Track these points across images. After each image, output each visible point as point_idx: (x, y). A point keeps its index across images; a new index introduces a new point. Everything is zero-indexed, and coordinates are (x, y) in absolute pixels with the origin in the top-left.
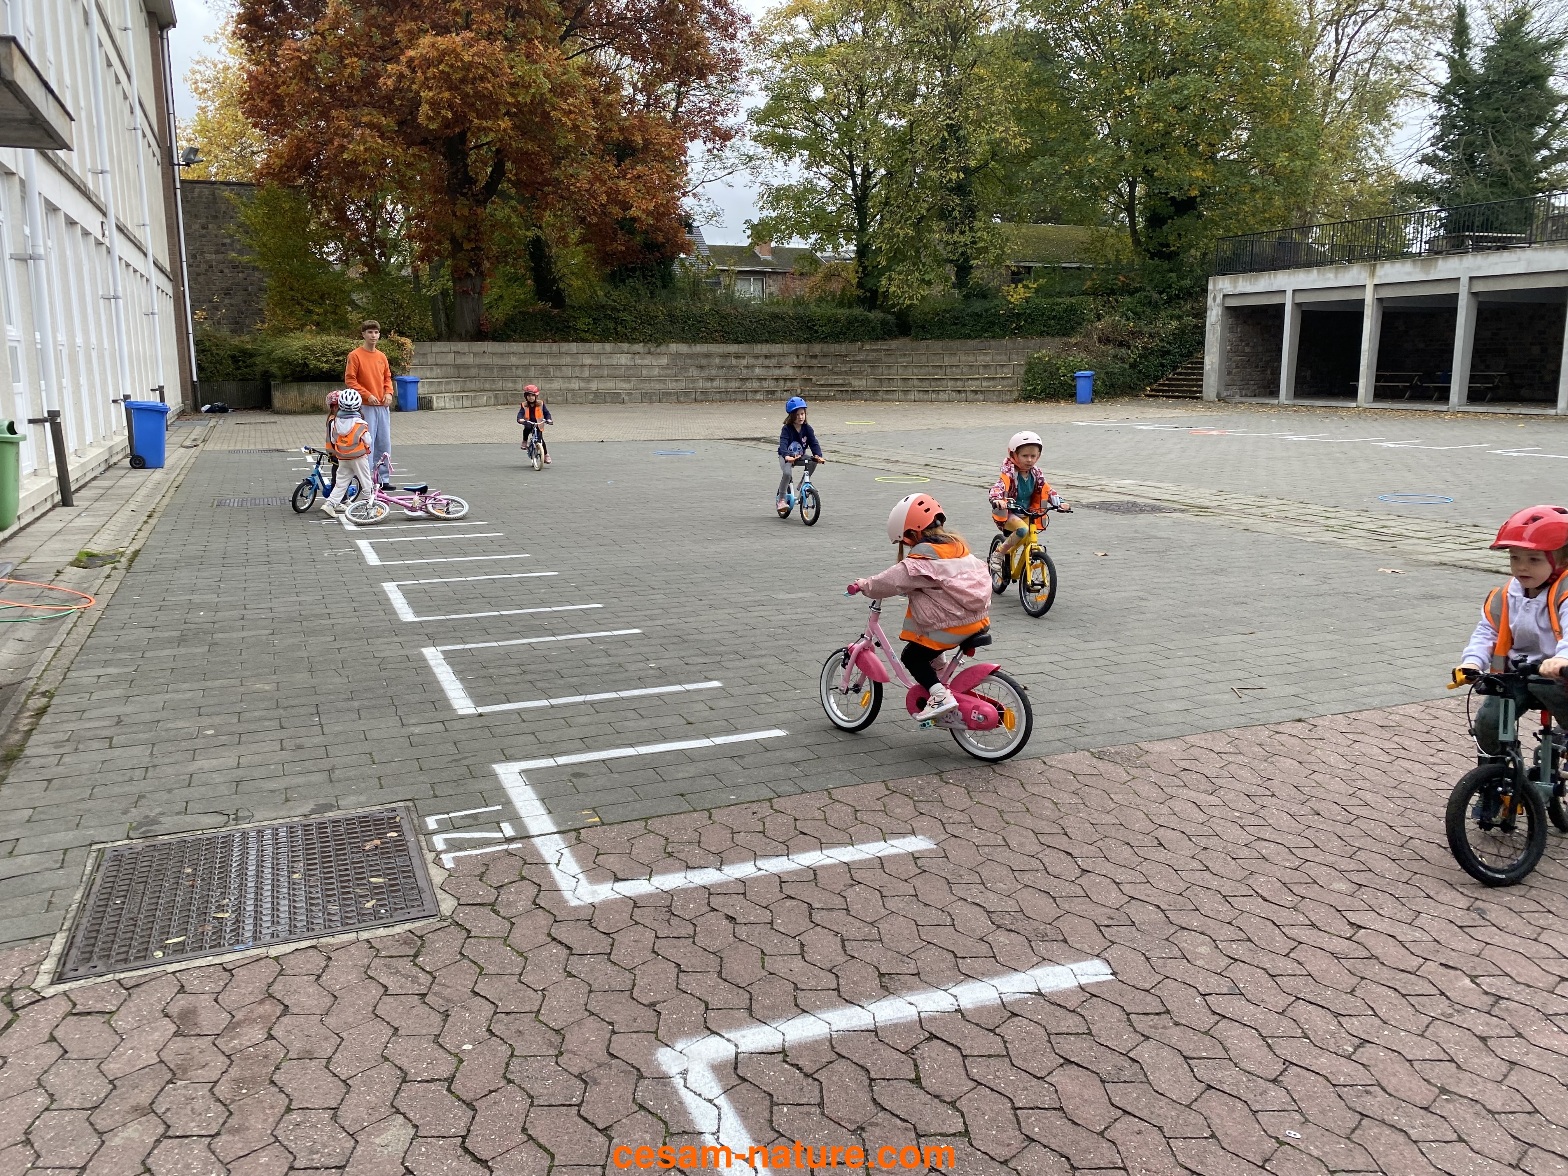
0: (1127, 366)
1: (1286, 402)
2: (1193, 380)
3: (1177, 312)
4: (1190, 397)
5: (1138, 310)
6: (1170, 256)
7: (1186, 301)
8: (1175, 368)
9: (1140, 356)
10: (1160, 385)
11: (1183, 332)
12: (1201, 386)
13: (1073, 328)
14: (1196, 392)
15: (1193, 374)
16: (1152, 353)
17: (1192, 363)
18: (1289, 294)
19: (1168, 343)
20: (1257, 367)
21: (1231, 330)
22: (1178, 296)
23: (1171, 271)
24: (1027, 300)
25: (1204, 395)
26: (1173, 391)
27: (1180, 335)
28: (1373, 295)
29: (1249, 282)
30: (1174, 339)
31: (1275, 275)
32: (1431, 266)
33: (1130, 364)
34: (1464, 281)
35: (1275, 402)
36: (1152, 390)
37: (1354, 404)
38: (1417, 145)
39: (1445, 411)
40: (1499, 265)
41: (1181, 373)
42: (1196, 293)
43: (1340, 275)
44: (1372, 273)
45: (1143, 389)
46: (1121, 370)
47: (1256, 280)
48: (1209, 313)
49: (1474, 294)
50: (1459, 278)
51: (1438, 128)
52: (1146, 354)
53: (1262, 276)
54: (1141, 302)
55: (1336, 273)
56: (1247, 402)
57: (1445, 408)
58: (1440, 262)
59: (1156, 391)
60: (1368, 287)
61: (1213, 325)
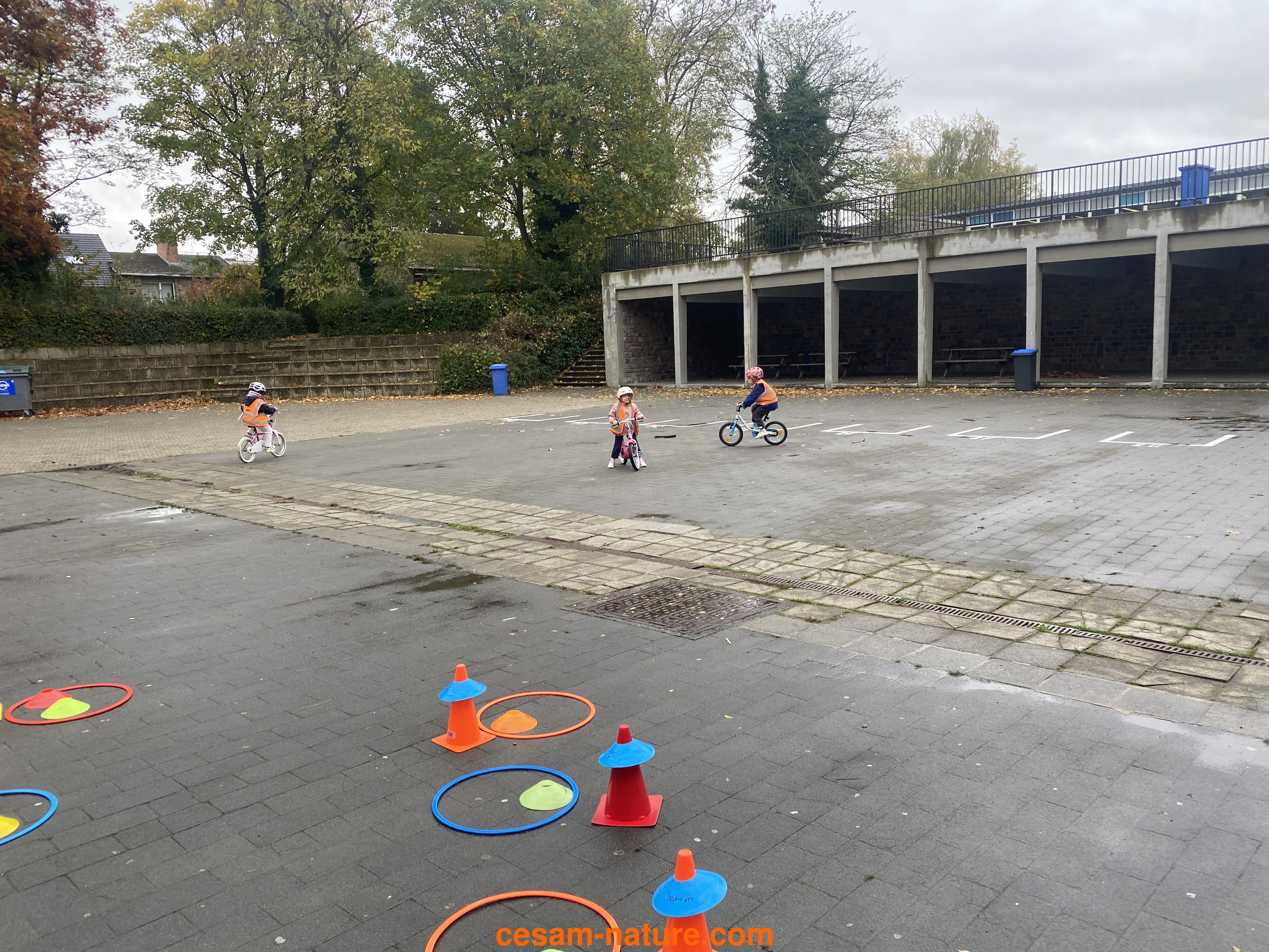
0: (535, 358)
1: (682, 386)
2: (594, 368)
3: (573, 307)
4: (595, 385)
5: (539, 306)
6: (560, 257)
7: (578, 297)
8: (576, 358)
9: (546, 348)
10: (566, 374)
11: (580, 325)
12: (604, 374)
13: (480, 323)
14: (600, 380)
15: (595, 363)
16: (554, 346)
17: (591, 353)
18: (675, 288)
19: (568, 336)
20: (649, 355)
21: (625, 322)
22: (571, 293)
23: (562, 270)
24: (434, 297)
25: (608, 382)
27: (578, 327)
28: (749, 287)
29: (638, 277)
30: (574, 332)
31: (661, 271)
32: (797, 259)
33: (538, 356)
34: (828, 272)
35: (673, 386)
36: (559, 379)
37: (743, 386)
38: (738, 170)
39: (822, 388)
40: (856, 256)
41: (583, 363)
42: (587, 290)
43: (719, 269)
44: (747, 267)
45: (552, 379)
46: (531, 362)
47: (645, 275)
48: (605, 307)
49: (836, 283)
50: (823, 269)
51: (752, 156)
52: (551, 345)
53: (650, 272)
54: (540, 299)
55: (715, 267)
56: (646, 387)
57: (822, 385)
58: (805, 256)
59: (563, 380)
60: (744, 279)
61: (609, 318)
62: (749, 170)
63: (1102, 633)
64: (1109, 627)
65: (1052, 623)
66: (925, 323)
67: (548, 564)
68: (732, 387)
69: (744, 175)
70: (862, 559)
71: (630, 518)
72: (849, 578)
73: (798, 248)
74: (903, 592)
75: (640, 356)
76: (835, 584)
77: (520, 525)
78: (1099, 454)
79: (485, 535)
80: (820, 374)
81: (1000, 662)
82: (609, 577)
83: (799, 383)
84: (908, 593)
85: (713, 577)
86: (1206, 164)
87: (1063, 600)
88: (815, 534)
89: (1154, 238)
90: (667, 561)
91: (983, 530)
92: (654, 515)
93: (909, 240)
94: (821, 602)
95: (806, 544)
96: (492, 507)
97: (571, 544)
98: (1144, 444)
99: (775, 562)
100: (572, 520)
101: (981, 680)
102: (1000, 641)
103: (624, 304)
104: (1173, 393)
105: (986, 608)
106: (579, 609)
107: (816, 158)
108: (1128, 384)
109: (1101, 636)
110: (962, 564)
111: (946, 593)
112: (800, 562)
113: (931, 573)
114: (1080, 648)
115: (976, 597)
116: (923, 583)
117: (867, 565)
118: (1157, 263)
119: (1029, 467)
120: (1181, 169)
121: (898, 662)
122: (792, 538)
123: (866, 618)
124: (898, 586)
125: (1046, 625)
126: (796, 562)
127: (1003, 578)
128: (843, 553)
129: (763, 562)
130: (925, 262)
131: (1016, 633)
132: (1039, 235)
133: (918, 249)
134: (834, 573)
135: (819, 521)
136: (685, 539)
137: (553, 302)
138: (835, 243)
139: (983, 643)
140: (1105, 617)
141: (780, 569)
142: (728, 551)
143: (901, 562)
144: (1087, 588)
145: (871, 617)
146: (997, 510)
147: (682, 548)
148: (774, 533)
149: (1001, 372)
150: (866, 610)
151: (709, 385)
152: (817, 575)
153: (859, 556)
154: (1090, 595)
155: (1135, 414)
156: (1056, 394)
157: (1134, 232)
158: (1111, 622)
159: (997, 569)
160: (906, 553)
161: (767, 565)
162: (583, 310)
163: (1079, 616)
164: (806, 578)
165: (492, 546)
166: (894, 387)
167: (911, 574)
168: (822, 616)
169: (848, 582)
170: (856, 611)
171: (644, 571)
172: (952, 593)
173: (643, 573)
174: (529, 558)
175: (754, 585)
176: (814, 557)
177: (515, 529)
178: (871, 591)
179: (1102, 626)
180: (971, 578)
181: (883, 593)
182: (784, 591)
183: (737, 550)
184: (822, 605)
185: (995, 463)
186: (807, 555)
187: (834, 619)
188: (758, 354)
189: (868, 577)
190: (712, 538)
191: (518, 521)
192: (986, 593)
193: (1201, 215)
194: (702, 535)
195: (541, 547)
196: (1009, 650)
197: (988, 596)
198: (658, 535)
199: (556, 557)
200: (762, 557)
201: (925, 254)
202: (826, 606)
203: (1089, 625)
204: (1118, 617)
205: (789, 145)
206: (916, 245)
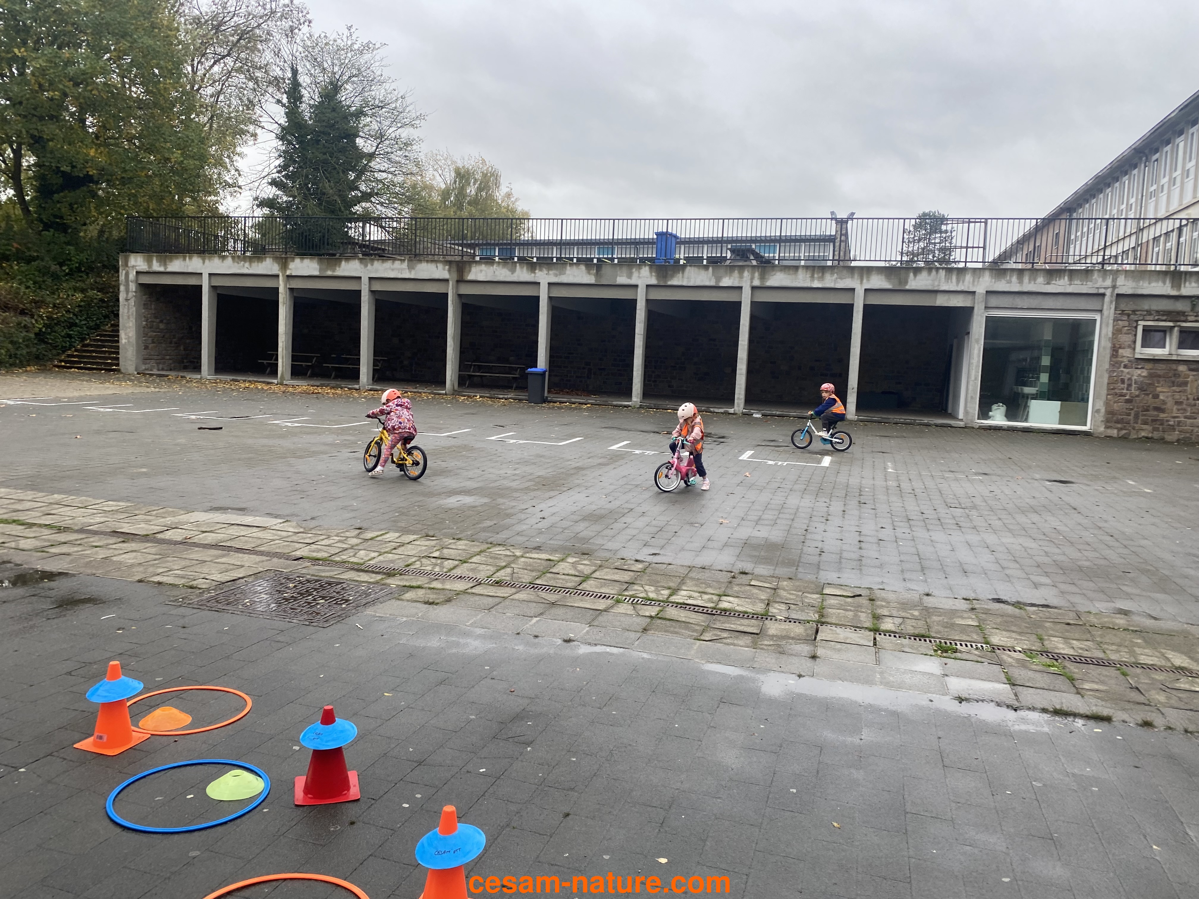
0: (32, 336)
1: (209, 377)
2: (105, 352)
3: (80, 285)
4: (106, 370)
5: (38, 279)
6: (65, 229)
7: (87, 274)
8: (83, 339)
9: (45, 325)
10: (69, 356)
11: (89, 305)
12: (118, 359)
14: (111, 364)
15: (104, 347)
16: (56, 324)
17: (101, 335)
18: (205, 278)
19: (74, 315)
20: (171, 343)
22: (79, 270)
23: (68, 243)
25: (122, 367)
26: (85, 363)
27: (85, 307)
28: (285, 285)
29: (163, 262)
30: (81, 311)
31: (190, 258)
32: (336, 265)
33: (36, 334)
34: (365, 281)
35: (199, 377)
36: (61, 361)
37: (275, 381)
38: (267, 170)
39: (356, 390)
40: (393, 270)
41: (92, 346)
42: (98, 268)
43: (255, 265)
44: (284, 266)
45: (51, 360)
46: (26, 339)
47: (171, 261)
48: (122, 288)
49: (372, 292)
50: (361, 278)
51: (282, 159)
52: (52, 324)
53: (177, 258)
54: (39, 271)
55: (251, 262)
56: (167, 376)
57: (357, 386)
58: (343, 263)
59: (66, 362)
60: (281, 278)
61: (127, 300)
62: (278, 172)
63: (663, 601)
64: (666, 597)
65: (624, 595)
66: (454, 338)
67: (129, 559)
68: (264, 382)
69: (274, 176)
70: (454, 547)
71: (205, 512)
72: (449, 564)
73: (334, 255)
74: (498, 574)
75: (161, 343)
76: (437, 569)
77: (74, 518)
78: (611, 459)
79: (35, 529)
80: (355, 376)
81: (598, 629)
82: (205, 570)
83: (333, 383)
84: (502, 575)
85: (317, 567)
86: (674, 232)
87: (626, 577)
88: (403, 525)
89: (636, 286)
90: (262, 553)
91: (545, 520)
92: (232, 509)
93: (441, 262)
94: (432, 586)
95: (397, 535)
96: (30, 498)
97: (146, 538)
98: (641, 452)
99: (374, 551)
100: (137, 512)
101: (590, 644)
102: (591, 611)
103: (144, 287)
104: (647, 411)
105: (569, 585)
106: (185, 603)
107: (345, 172)
108: (615, 403)
109: (662, 604)
110: (538, 548)
111: (534, 574)
112: (399, 551)
113: (518, 557)
114: (653, 614)
115: (558, 576)
116: (513, 565)
117: (460, 552)
118: (638, 307)
119: (563, 468)
120: (657, 234)
121: (518, 634)
122: (382, 530)
123: (477, 598)
124: (493, 569)
125: (620, 597)
126: (394, 551)
127: (574, 560)
128: (435, 542)
129: (362, 552)
130: (455, 283)
131: (602, 604)
132: (551, 272)
133: (449, 271)
134: (433, 560)
135: (402, 514)
136: (274, 531)
137: (55, 277)
138: (371, 255)
139: (579, 614)
140: (660, 589)
141: (381, 558)
142: (323, 543)
143: (488, 548)
144: (640, 566)
145: (480, 597)
146: (551, 503)
147: (274, 540)
148: (364, 525)
149: (514, 386)
150: (473, 590)
151: (239, 378)
152: (418, 563)
153: (450, 544)
154: (644, 571)
155: (626, 427)
156: (562, 408)
157: (622, 280)
158: (666, 592)
159: (567, 552)
160: (490, 540)
161: (367, 555)
162: (92, 289)
163: (641, 589)
164: (408, 565)
165: (49, 540)
166: (425, 393)
167: (500, 559)
168: (438, 599)
169: (449, 567)
170: (465, 592)
171: (243, 564)
172: (539, 574)
173: (242, 566)
174: (102, 554)
175: (361, 574)
176: (410, 546)
177: (70, 522)
178: (471, 575)
179: (660, 596)
180: (550, 560)
181: (481, 576)
182: (393, 578)
183: (333, 541)
184: (433, 588)
185: (534, 464)
186: (403, 545)
187: (449, 600)
188: (293, 351)
189: (465, 562)
190: (302, 530)
191: (69, 513)
192: (566, 572)
193: (669, 273)
194: (291, 528)
195: (111, 542)
196: (600, 618)
197: (568, 575)
198: (242, 527)
199: (135, 551)
200: (360, 547)
201: (455, 276)
202: (438, 589)
203: (652, 595)
204: (669, 588)
205: (320, 155)
206: (447, 267)
